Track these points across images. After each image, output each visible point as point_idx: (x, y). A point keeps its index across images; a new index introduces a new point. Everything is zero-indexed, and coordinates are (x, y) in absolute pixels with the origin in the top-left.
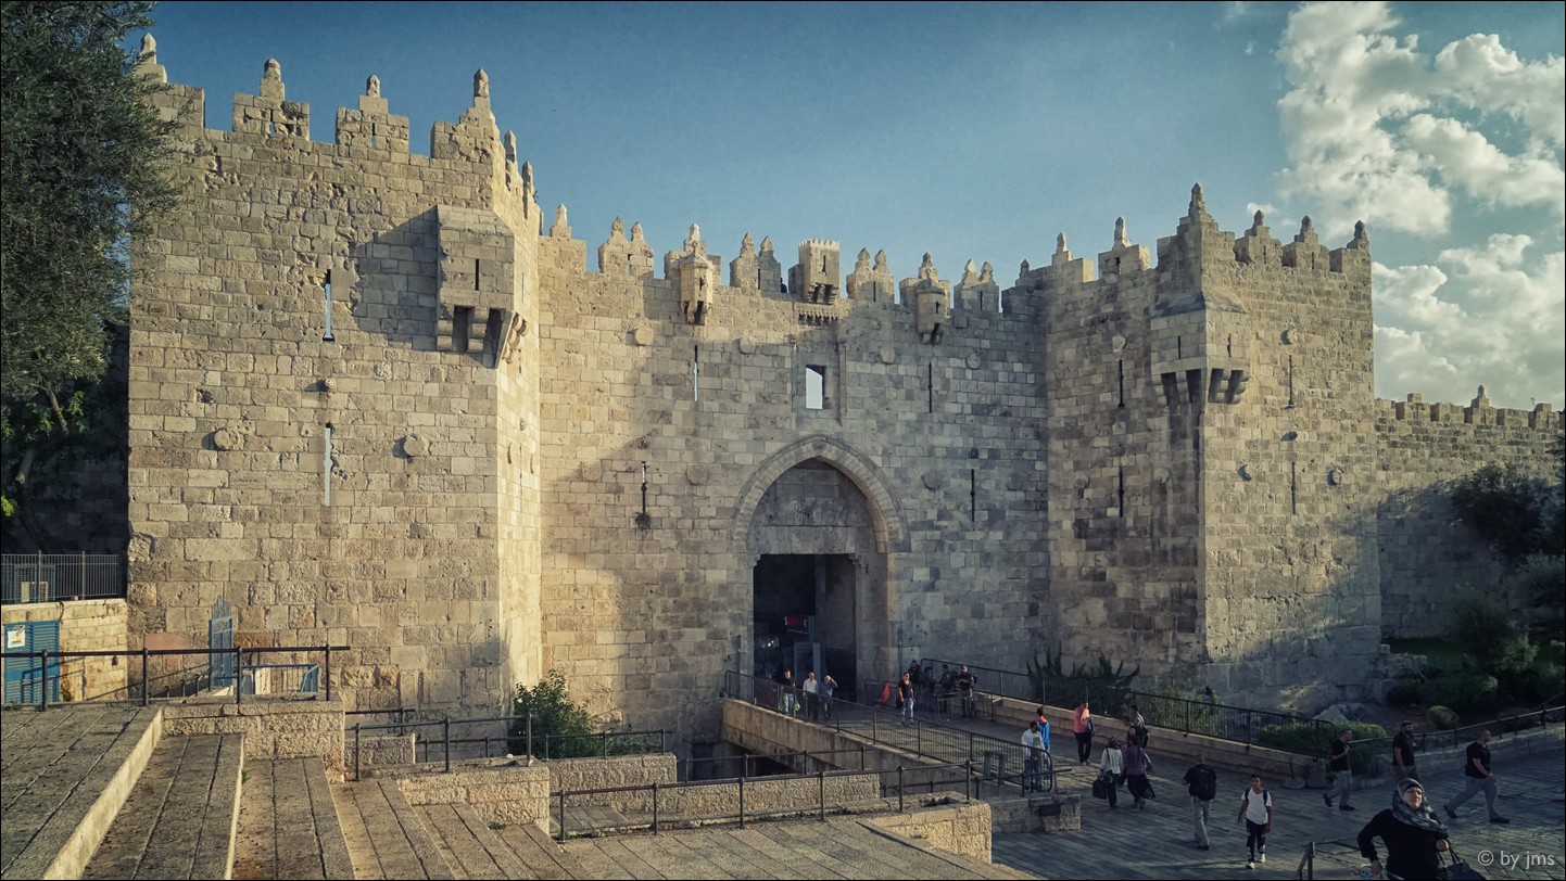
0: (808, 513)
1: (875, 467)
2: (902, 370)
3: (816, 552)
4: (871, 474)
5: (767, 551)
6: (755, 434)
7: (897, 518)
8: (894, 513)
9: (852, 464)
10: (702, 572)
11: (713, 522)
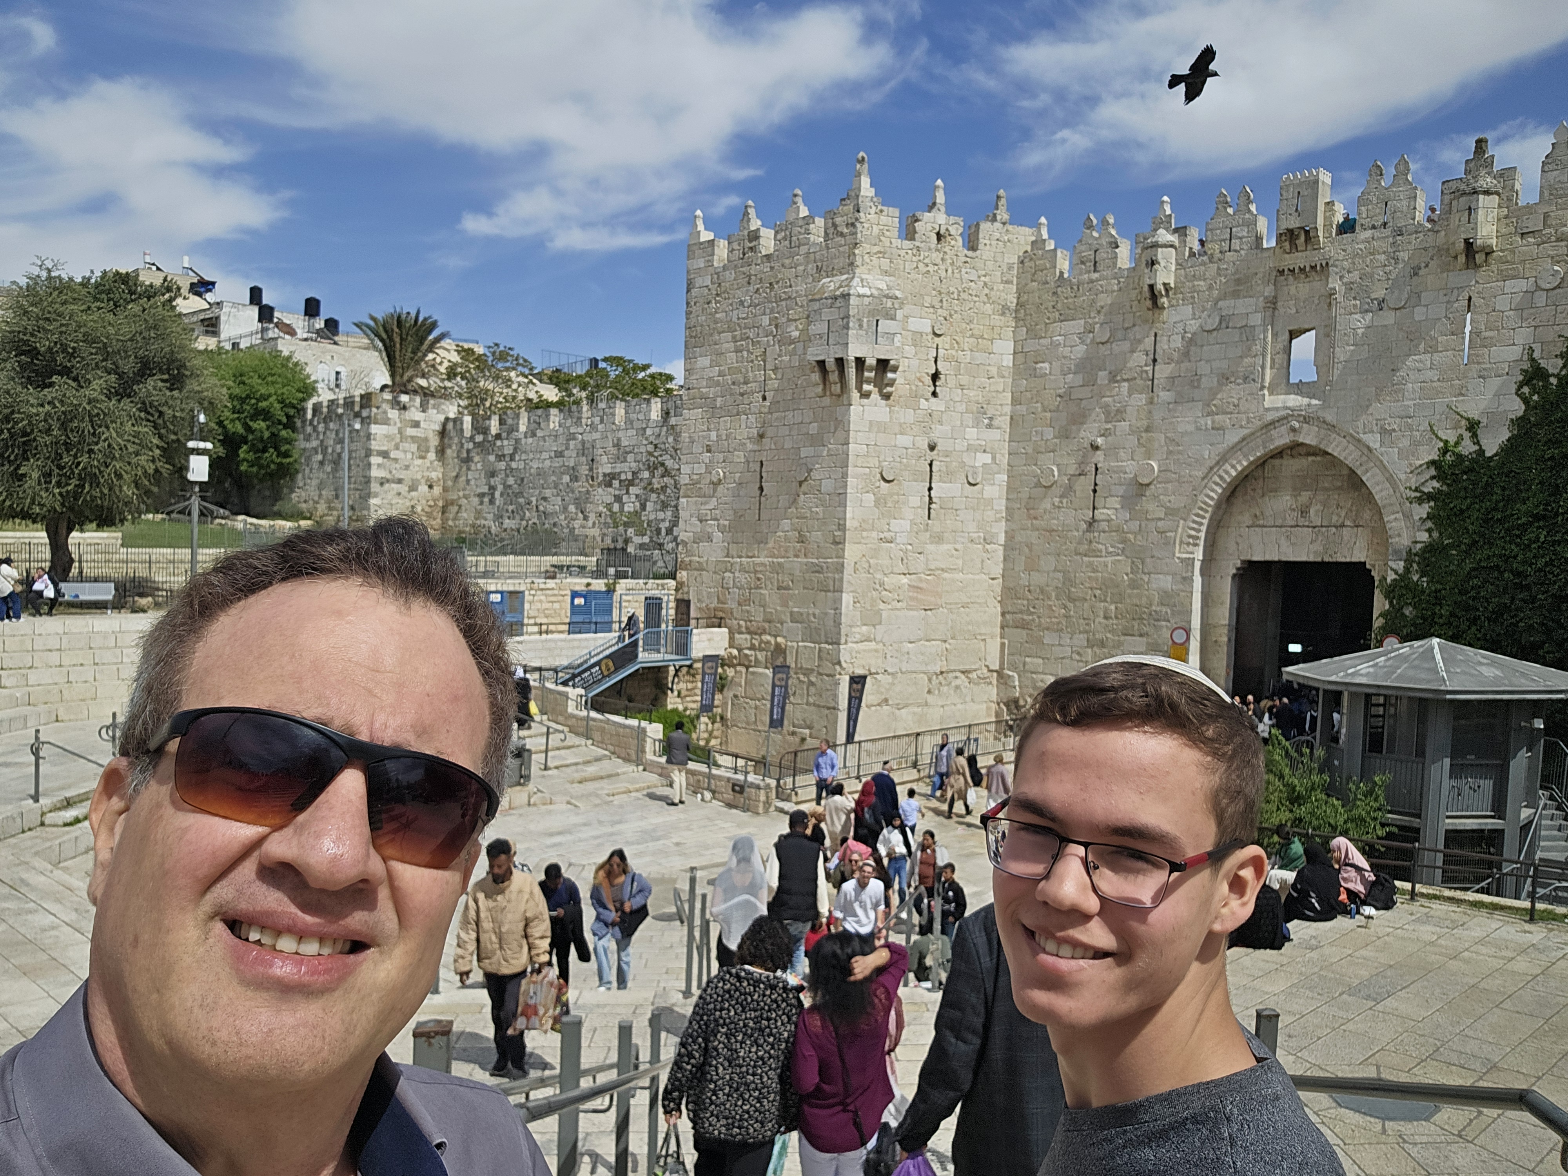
0: (1304, 512)
1: (1369, 449)
2: (1419, 313)
3: (1311, 559)
4: (1364, 458)
5: (1248, 558)
6: (1213, 422)
7: (1400, 516)
8: (1397, 508)
9: (1337, 448)
10: (1146, 578)
11: (1160, 524)
